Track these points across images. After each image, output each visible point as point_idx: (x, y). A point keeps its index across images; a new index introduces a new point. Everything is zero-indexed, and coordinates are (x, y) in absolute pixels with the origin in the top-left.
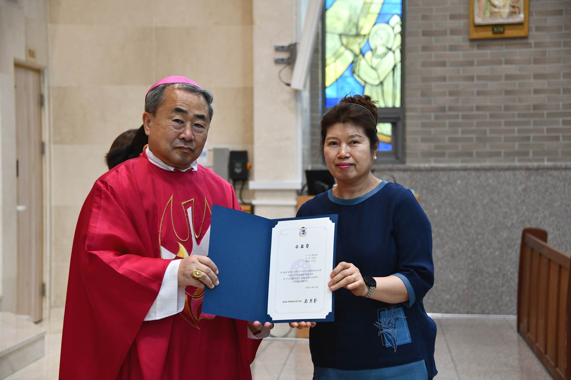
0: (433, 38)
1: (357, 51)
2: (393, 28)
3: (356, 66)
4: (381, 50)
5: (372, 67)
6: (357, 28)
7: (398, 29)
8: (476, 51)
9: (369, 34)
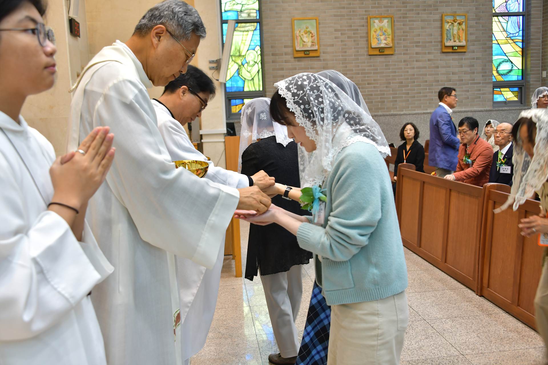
0: (277, 57)
1: (240, 64)
2: (257, 52)
3: (240, 71)
4: (252, 63)
5: (248, 71)
6: (239, 52)
7: (259, 52)
8: (297, 63)
9: (245, 55)
